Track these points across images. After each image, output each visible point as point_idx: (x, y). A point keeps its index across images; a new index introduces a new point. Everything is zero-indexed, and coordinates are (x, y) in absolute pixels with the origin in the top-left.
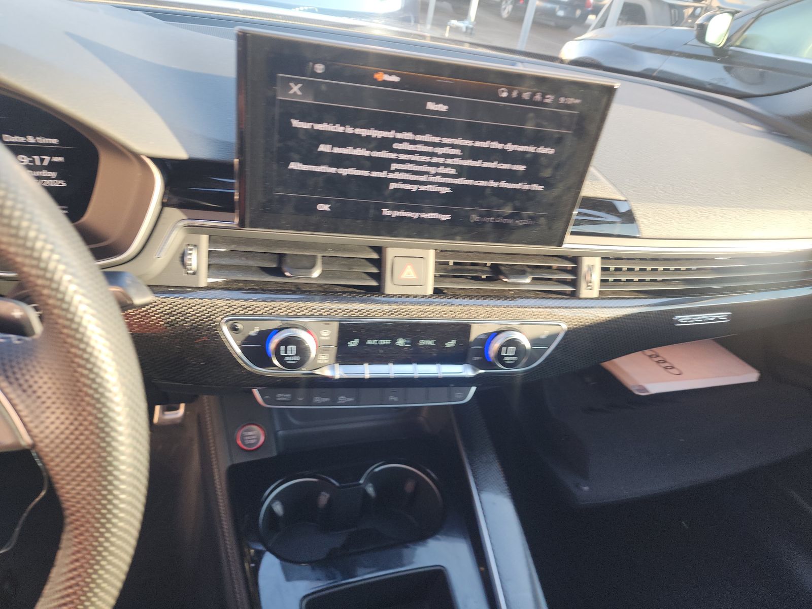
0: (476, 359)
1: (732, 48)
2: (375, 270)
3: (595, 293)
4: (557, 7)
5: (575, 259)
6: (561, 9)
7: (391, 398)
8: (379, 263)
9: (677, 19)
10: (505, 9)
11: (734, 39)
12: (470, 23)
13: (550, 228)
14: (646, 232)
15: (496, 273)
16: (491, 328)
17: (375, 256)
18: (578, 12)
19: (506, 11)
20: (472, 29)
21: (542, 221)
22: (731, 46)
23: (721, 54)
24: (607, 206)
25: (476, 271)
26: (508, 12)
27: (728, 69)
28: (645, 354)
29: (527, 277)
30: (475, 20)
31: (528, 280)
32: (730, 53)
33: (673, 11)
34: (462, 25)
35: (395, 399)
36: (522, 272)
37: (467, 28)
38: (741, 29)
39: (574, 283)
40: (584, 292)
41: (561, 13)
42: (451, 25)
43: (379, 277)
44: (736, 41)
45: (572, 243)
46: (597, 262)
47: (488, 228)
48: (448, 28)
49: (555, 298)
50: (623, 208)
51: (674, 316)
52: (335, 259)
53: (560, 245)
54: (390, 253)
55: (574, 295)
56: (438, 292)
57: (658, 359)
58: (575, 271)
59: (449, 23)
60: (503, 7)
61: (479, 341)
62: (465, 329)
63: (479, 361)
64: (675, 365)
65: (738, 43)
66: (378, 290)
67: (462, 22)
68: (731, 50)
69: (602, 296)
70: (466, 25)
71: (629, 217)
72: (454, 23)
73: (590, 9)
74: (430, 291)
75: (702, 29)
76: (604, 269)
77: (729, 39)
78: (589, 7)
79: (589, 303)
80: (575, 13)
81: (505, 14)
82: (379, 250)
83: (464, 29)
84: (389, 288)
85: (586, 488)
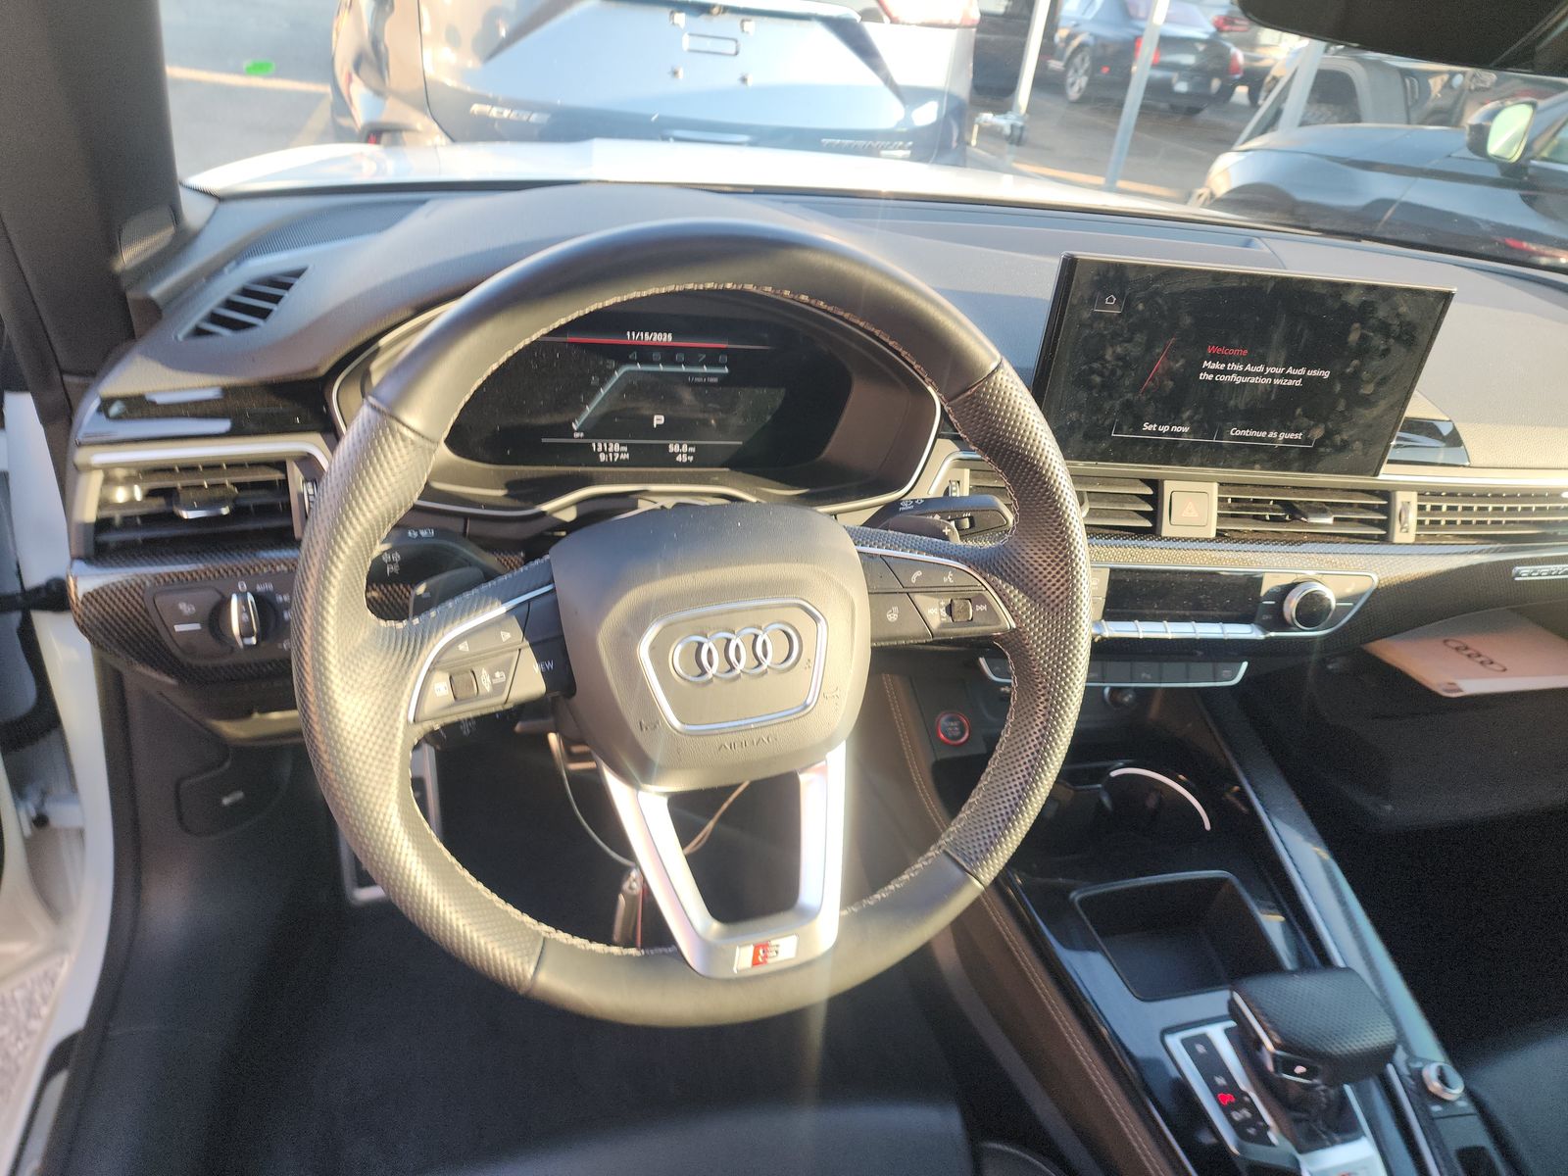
0: (1266, 617)
1: (1534, 162)
2: (1148, 508)
3: (1410, 538)
4: (1174, 76)
5: (1386, 494)
6: (1181, 79)
7: (1143, 675)
8: (1155, 500)
9: (1417, 96)
10: (1073, 84)
11: (1537, 146)
12: (1020, 118)
13: (1365, 454)
14: (1476, 460)
15: (1293, 511)
16: (1287, 580)
17: (1149, 491)
18: (1216, 84)
19: (1076, 88)
20: (1022, 128)
21: (1358, 445)
22: (1533, 158)
23: (1516, 176)
24: (1427, 428)
25: (1258, 510)
26: (1080, 89)
27: (1530, 201)
28: (1450, 647)
29: (1327, 517)
30: (1027, 111)
31: (1329, 520)
32: (1530, 171)
33: (1407, 81)
34: (1003, 122)
35: (1149, 677)
36: (1322, 509)
37: (1013, 127)
38: (1547, 129)
39: (1385, 525)
40: (1399, 536)
41: (1182, 87)
42: (981, 122)
43: (1154, 516)
44: (1542, 150)
45: (1388, 475)
46: (1413, 497)
47: (1292, 454)
48: (976, 129)
49: (1362, 543)
50: (1446, 430)
51: (1513, 567)
52: (1101, 495)
53: (1376, 474)
54: (1169, 487)
55: (1384, 539)
56: (1220, 534)
57: (1469, 652)
58: (1386, 510)
59: (977, 119)
60: (1070, 80)
61: (1270, 595)
62: (1255, 582)
63: (1268, 620)
64: (1495, 659)
65: (1545, 154)
66: (1153, 532)
67: (1002, 116)
68: (1534, 167)
69: (1419, 541)
70: (1011, 122)
71: (1454, 440)
72: (987, 117)
73: (1238, 76)
74: (1213, 535)
75: (1480, 134)
76: (1421, 508)
77: (1528, 148)
78: (1237, 73)
79: (1407, 549)
80: (1208, 84)
81: (1074, 93)
82: (1155, 484)
83: (1007, 131)
84: (1167, 530)
85: (1389, 808)
